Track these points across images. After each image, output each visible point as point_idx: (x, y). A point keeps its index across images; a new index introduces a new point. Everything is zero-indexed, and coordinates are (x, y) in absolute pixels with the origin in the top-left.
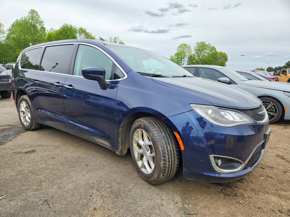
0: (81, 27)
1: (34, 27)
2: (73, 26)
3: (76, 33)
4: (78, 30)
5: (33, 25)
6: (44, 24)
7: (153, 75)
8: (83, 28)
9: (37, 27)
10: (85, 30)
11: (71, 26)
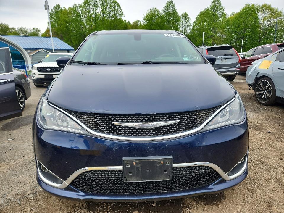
0: (265, 4)
1: (215, 14)
2: (255, 4)
3: (258, 12)
4: (261, 8)
5: (214, 13)
6: (224, 10)
7: (87, 63)
8: (267, 5)
9: (217, 14)
10: (270, 5)
11: (253, 5)
